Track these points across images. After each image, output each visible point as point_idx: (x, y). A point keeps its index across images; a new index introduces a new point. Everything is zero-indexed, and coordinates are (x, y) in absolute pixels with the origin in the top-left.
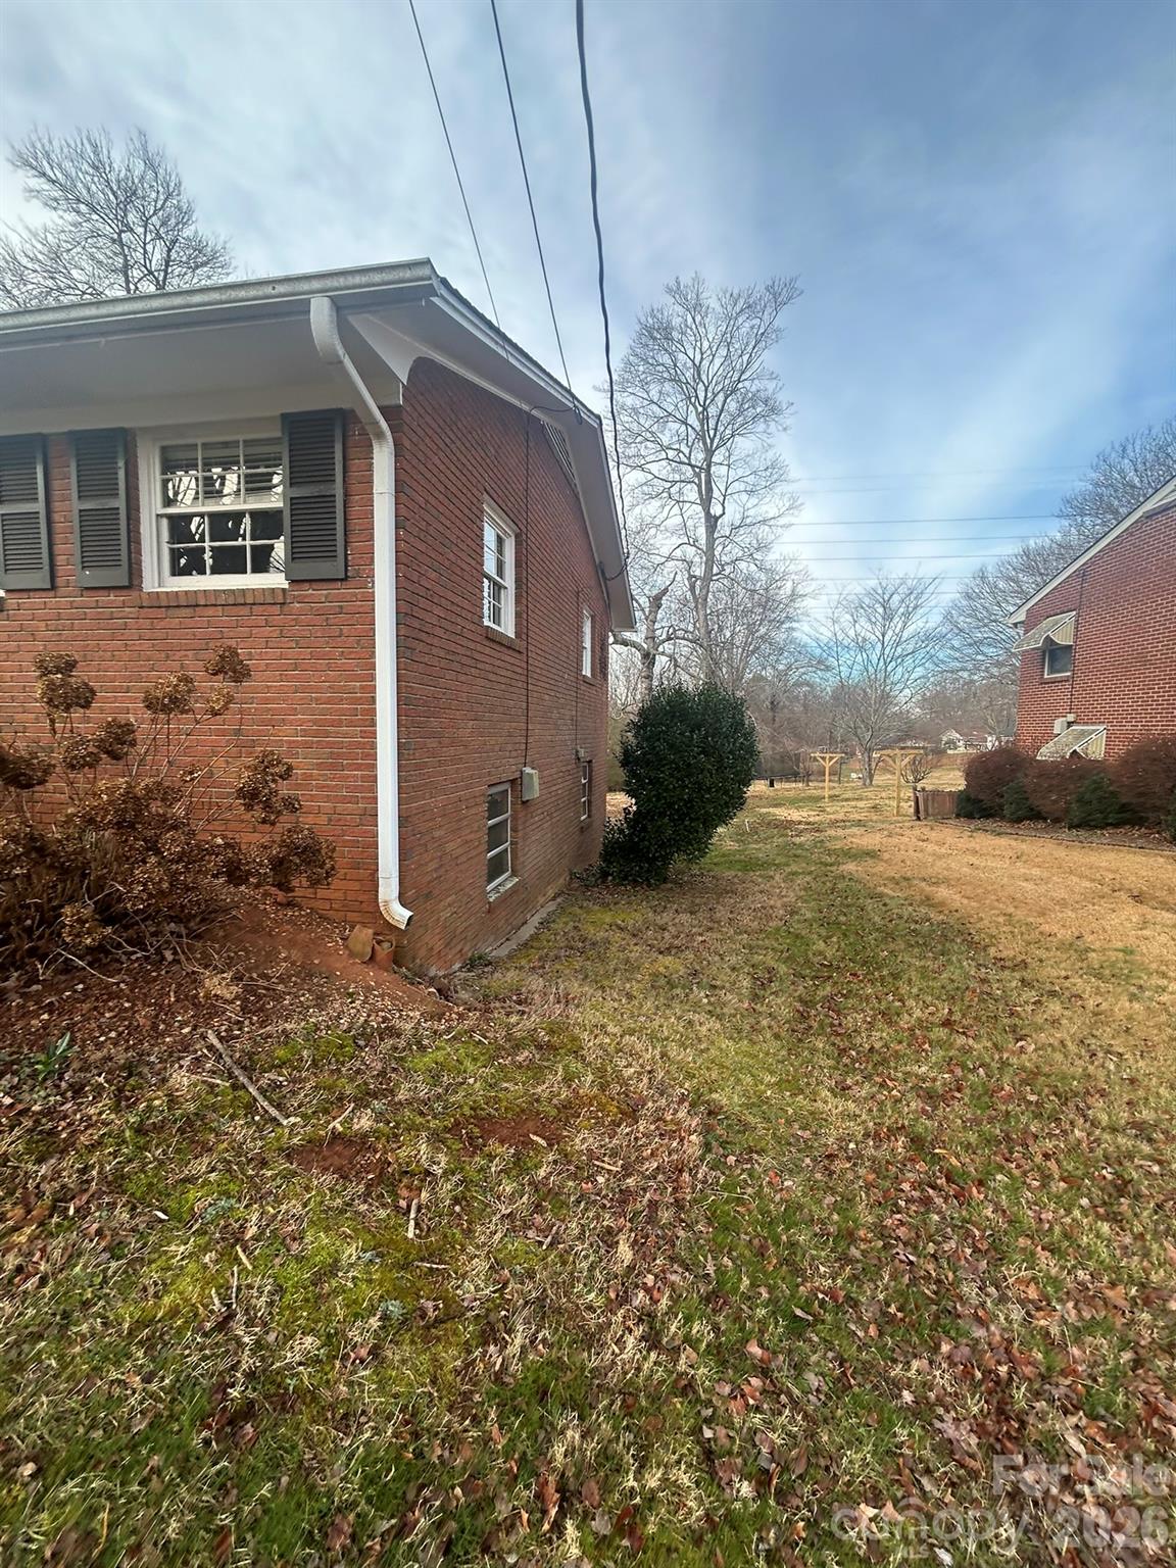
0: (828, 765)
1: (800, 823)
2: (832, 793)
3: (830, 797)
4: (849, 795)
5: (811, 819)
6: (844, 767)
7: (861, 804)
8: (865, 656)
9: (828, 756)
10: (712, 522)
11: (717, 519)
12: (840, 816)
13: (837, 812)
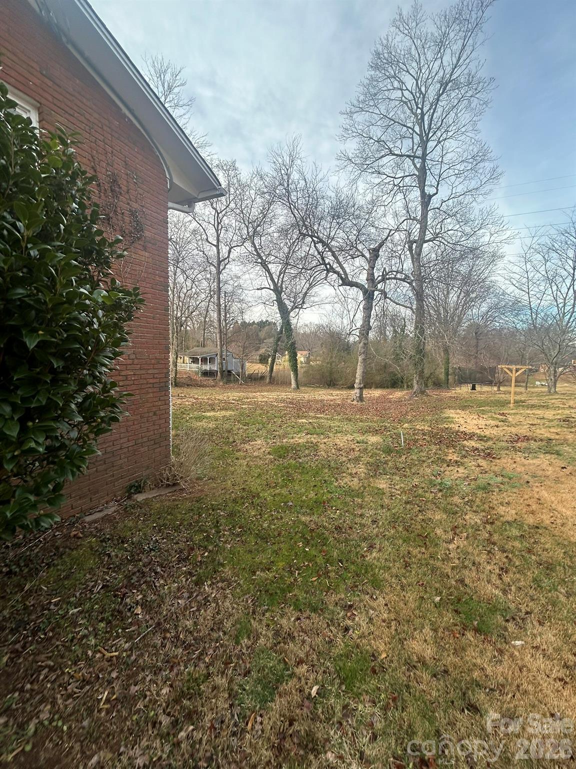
0: (513, 376)
1: (471, 436)
2: (518, 398)
3: (516, 402)
4: (534, 401)
5: (487, 433)
6: (530, 377)
7: (549, 414)
8: (555, 288)
9: (514, 367)
10: (426, 199)
11: (430, 197)
12: (523, 431)
13: (519, 424)
